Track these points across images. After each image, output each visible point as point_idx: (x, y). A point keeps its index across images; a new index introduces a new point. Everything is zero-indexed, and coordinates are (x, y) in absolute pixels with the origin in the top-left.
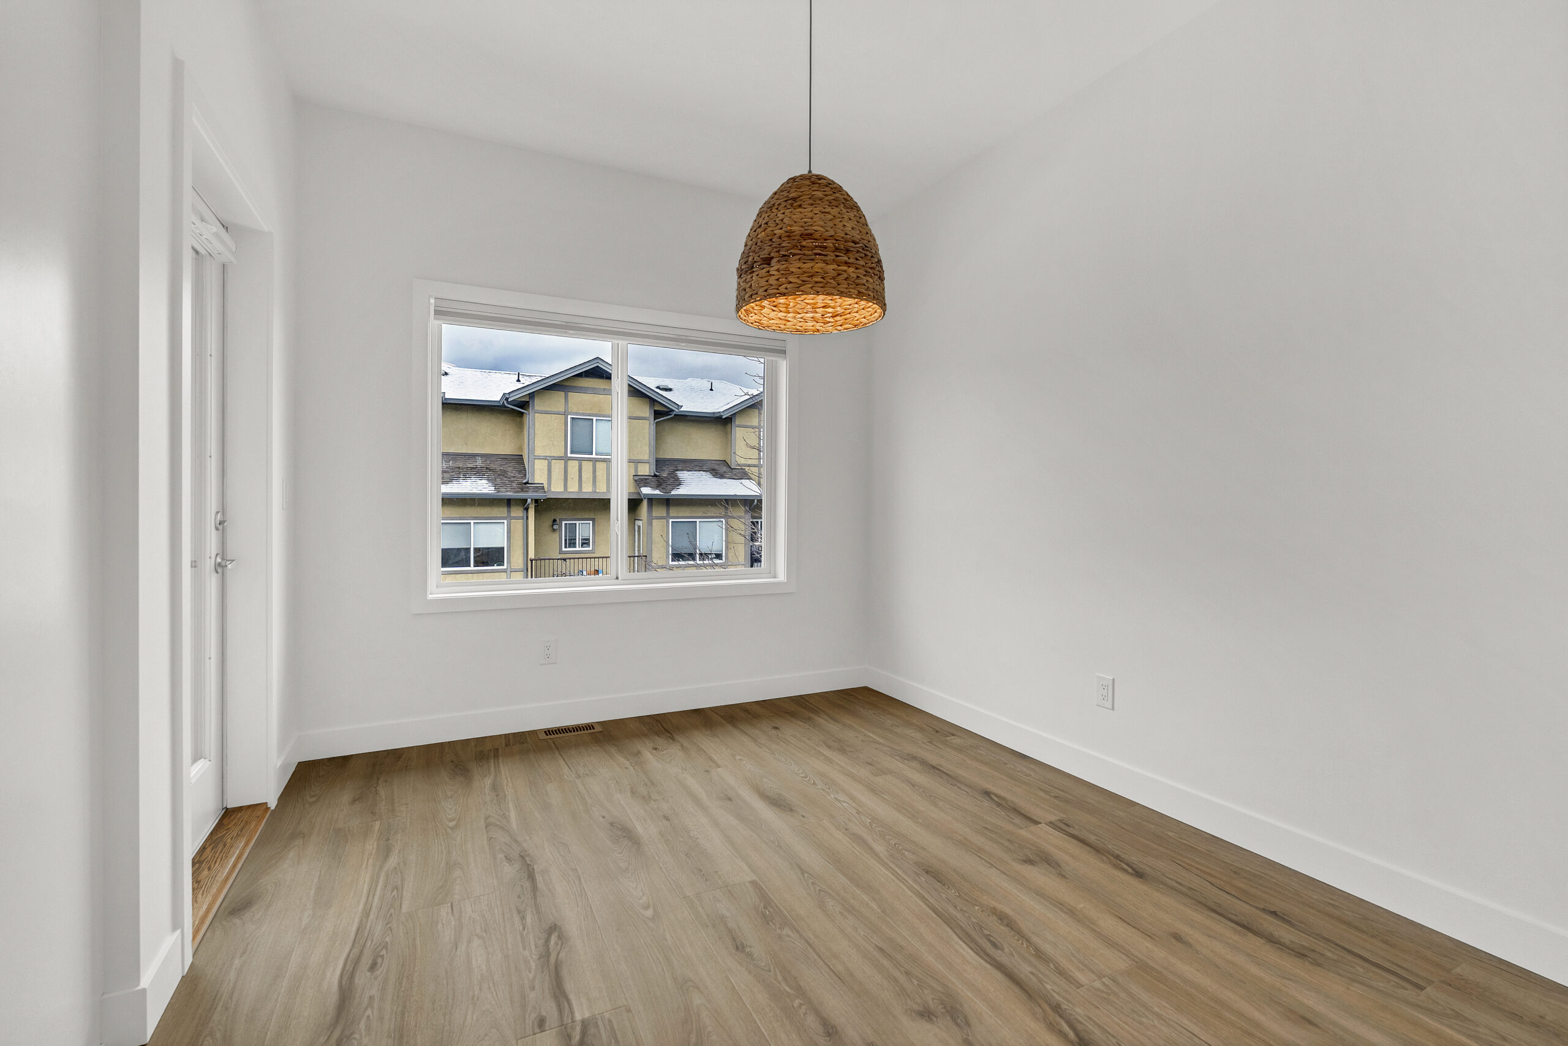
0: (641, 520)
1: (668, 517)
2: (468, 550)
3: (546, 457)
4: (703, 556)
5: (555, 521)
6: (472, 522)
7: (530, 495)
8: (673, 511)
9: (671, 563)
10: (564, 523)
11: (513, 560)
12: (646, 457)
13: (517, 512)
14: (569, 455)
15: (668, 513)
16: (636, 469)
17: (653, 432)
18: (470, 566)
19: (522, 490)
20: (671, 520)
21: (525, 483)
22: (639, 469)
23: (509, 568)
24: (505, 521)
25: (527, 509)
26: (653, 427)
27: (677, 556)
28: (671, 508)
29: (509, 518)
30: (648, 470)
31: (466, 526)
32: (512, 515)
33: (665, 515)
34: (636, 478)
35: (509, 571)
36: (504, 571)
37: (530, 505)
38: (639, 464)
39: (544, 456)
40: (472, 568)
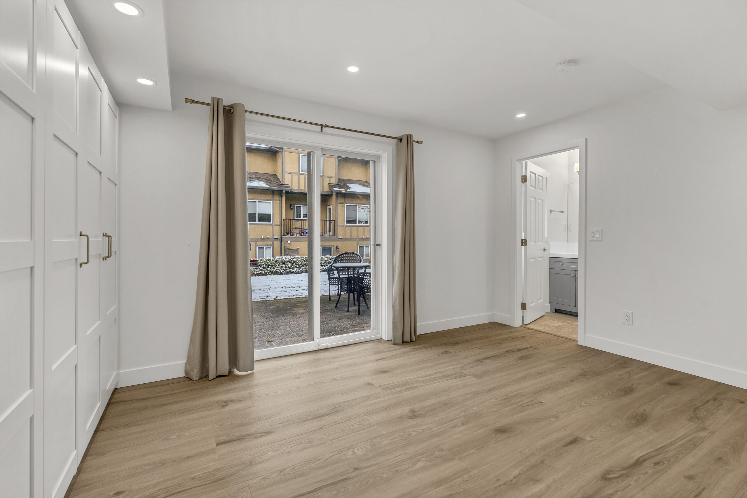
0: (331, 205)
1: (344, 203)
2: (255, 214)
3: (290, 172)
4: (360, 222)
5: (291, 205)
6: (257, 201)
7: (284, 189)
8: (347, 200)
9: (346, 224)
10: (295, 206)
11: (275, 220)
12: (334, 175)
13: (277, 198)
14: (300, 172)
15: (344, 201)
16: (330, 181)
17: (337, 164)
18: (256, 222)
19: (280, 187)
20: (346, 204)
21: (281, 184)
22: (331, 181)
23: (273, 223)
24: (272, 202)
25: (282, 196)
26: (337, 162)
27: (349, 221)
28: (346, 199)
29: (274, 200)
30: (335, 181)
31: (254, 203)
32: (275, 199)
33: (343, 202)
34: (330, 185)
35: (273, 225)
36: (271, 225)
37: (283, 195)
38: (332, 178)
39: (289, 172)
40: (257, 222)
